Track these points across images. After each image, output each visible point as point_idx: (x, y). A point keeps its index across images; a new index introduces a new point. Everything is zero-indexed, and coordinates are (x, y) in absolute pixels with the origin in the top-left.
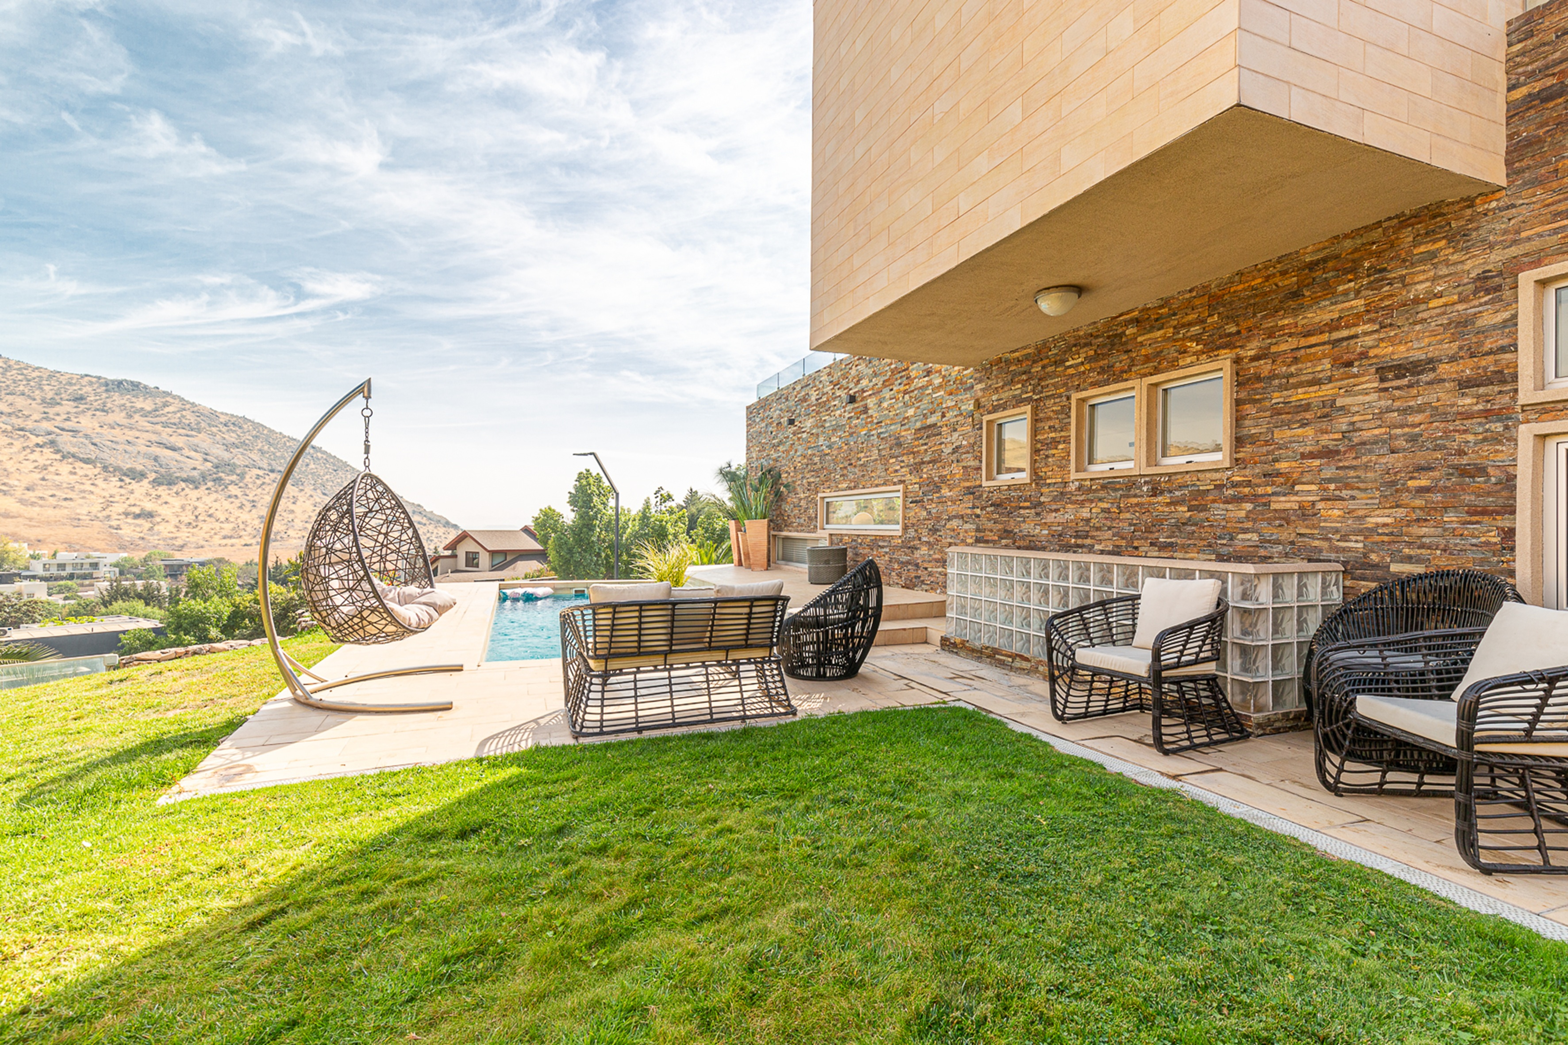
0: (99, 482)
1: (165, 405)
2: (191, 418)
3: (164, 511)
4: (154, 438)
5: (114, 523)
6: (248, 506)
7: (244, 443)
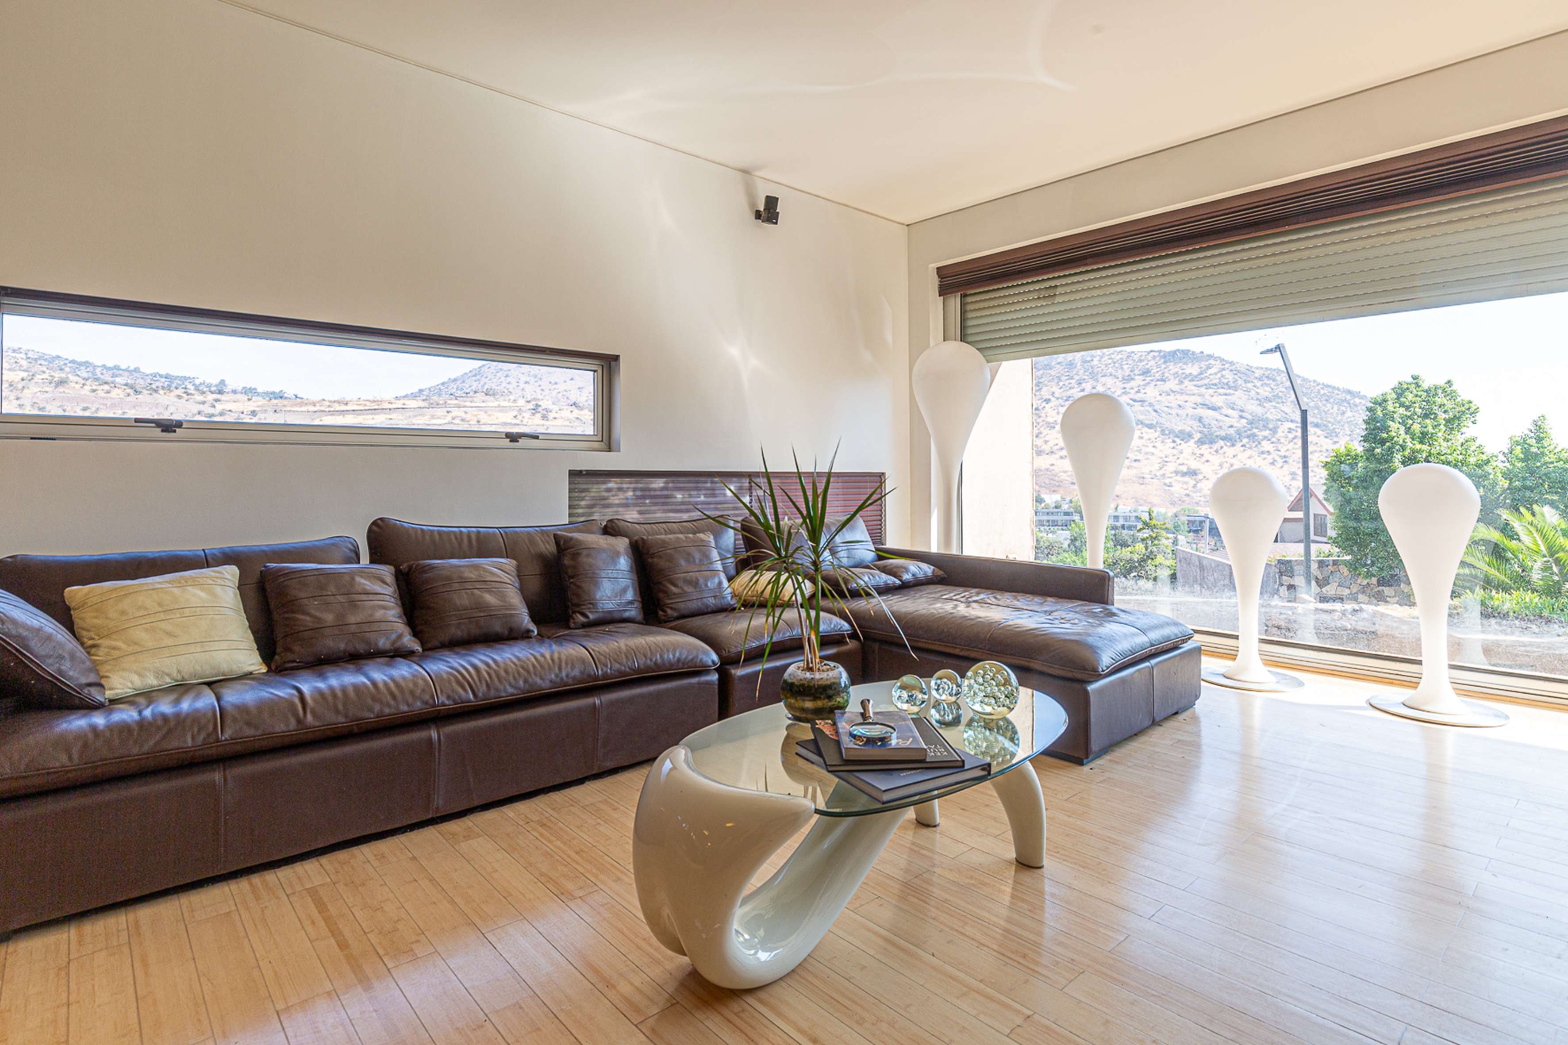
0: (1158, 444)
1: (1208, 368)
2: (1229, 376)
3: (1205, 469)
4: (1199, 400)
5: (1168, 481)
6: (1280, 461)
7: (1277, 396)
